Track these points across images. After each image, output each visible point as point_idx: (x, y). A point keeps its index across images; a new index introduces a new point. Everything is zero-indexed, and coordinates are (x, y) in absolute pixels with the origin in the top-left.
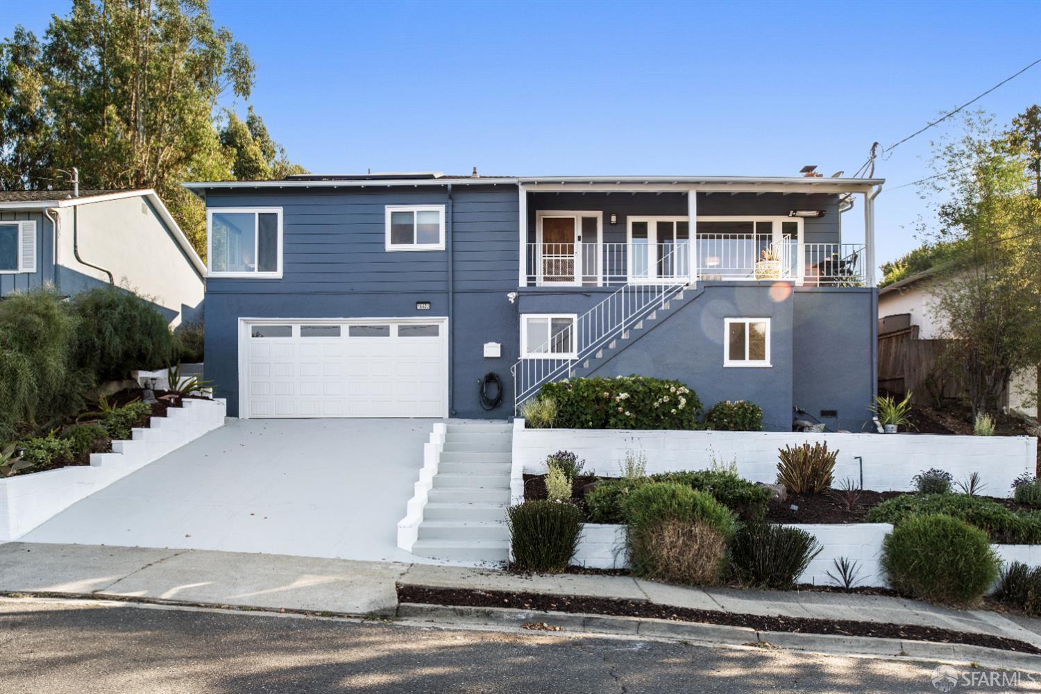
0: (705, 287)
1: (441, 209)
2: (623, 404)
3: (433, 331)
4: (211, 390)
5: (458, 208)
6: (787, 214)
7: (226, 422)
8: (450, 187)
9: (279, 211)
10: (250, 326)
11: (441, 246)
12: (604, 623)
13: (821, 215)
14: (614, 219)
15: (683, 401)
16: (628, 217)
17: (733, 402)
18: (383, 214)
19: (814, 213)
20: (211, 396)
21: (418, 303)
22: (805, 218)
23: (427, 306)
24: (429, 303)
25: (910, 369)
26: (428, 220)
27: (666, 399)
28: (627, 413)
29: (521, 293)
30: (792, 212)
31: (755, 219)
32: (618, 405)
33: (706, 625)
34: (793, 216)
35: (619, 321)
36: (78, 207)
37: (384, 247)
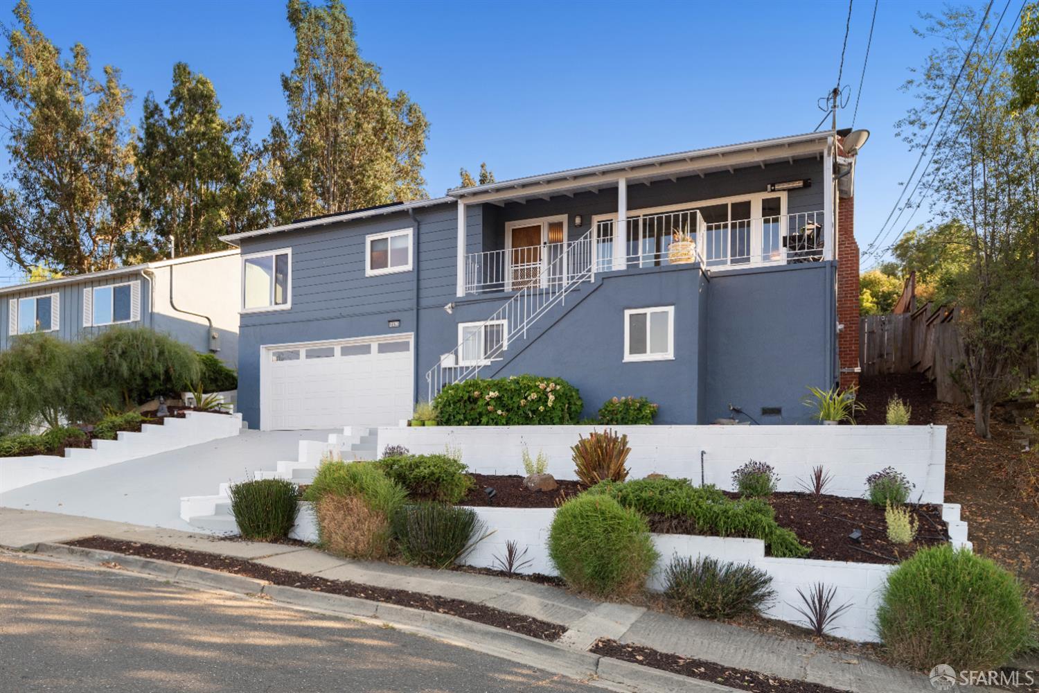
0: (603, 279)
1: (409, 232)
2: (493, 403)
3: (403, 347)
4: (232, 406)
5: (424, 229)
6: (765, 190)
7: (241, 432)
8: (410, 211)
9: (288, 251)
10: (271, 352)
11: (409, 267)
12: (156, 567)
13: (807, 185)
14: (578, 220)
15: (551, 397)
16: (593, 216)
17: (619, 398)
18: (364, 243)
19: (800, 184)
20: (231, 412)
21: (390, 321)
22: (789, 190)
23: (397, 324)
24: (399, 321)
25: (944, 359)
26: (399, 245)
27: (534, 396)
28: (499, 412)
29: (459, 304)
30: (769, 186)
31: (729, 201)
32: (488, 404)
33: (225, 574)
34: (773, 191)
35: (522, 321)
36: (174, 267)
37: (364, 273)
